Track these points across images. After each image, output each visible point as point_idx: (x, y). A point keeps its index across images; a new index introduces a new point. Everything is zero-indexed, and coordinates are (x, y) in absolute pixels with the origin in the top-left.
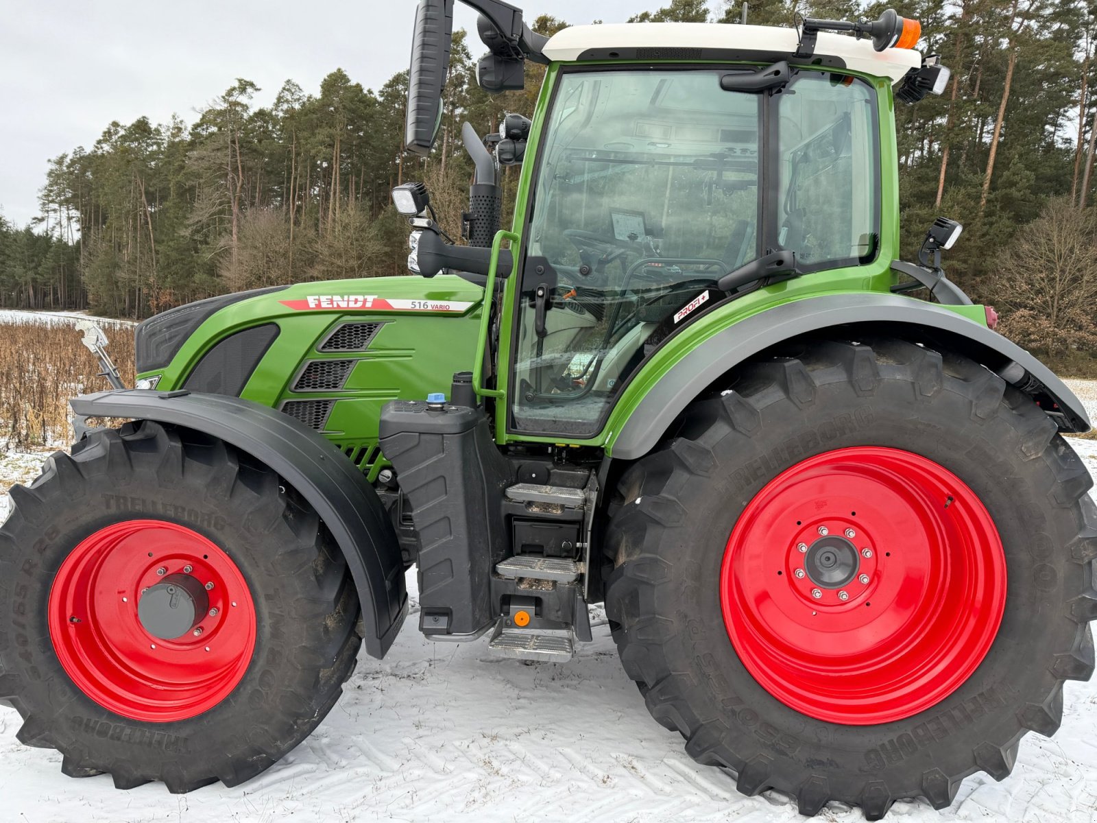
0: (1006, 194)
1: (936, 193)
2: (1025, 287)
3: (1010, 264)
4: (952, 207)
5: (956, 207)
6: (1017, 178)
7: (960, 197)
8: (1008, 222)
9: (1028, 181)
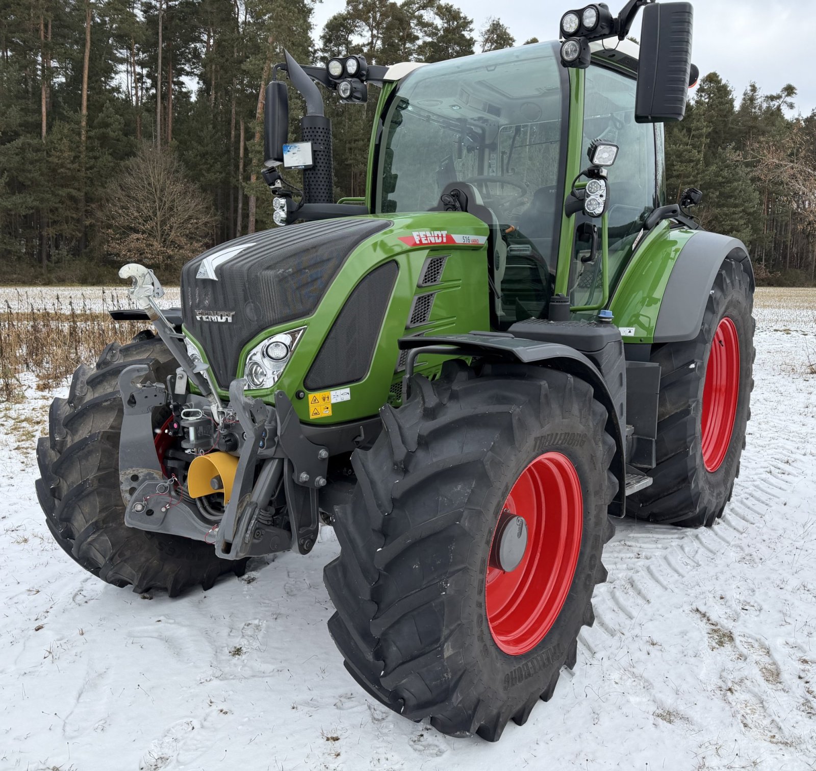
0: (103, 133)
1: (41, 124)
2: (136, 214)
3: (120, 193)
4: (61, 139)
5: (65, 140)
6: (110, 120)
7: (66, 131)
8: (110, 158)
9: (120, 123)
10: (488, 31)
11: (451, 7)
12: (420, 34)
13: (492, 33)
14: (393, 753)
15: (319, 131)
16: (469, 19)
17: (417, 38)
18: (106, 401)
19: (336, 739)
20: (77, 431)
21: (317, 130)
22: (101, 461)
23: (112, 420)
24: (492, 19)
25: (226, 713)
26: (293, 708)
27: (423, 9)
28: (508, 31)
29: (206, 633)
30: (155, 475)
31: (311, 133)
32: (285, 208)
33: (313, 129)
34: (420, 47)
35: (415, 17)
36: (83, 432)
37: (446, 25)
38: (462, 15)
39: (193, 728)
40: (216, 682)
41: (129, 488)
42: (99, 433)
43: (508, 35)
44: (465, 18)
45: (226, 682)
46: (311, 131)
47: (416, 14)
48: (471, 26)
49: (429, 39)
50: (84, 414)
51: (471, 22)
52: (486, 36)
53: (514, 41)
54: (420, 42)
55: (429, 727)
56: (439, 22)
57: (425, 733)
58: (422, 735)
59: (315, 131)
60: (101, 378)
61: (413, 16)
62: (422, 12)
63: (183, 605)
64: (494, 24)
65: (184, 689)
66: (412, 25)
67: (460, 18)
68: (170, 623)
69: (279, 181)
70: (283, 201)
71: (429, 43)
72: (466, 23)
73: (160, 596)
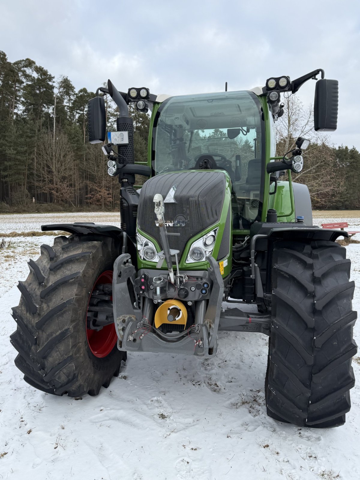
10: (62, 82)
11: (43, 68)
12: (24, 80)
13: (63, 83)
14: (301, 445)
15: (128, 125)
16: (53, 76)
17: (23, 83)
18: (72, 279)
19: (267, 446)
20: (51, 300)
21: (127, 125)
22: (72, 316)
23: (75, 290)
24: (63, 76)
25: (196, 449)
26: (228, 437)
27: (25, 67)
28: (71, 83)
29: (136, 410)
30: (133, 318)
31: (123, 127)
32: (116, 167)
33: (124, 125)
34: (24, 87)
35: (21, 71)
36: (57, 300)
37: (40, 77)
38: (48, 73)
39: (188, 463)
40: (173, 435)
41: (121, 328)
42: (73, 298)
43: (71, 85)
44: (50, 75)
45: (178, 433)
46: (123, 125)
47: (22, 69)
48: (54, 80)
49: (30, 83)
50: (57, 288)
51: (54, 78)
52: (60, 84)
53: (74, 88)
54: (25, 84)
55: (299, 428)
56: (35, 75)
57: (301, 431)
58: (300, 433)
59: (125, 125)
60: (60, 266)
61: (19, 70)
62: (25, 69)
63: (103, 398)
64: (64, 79)
65: (159, 443)
66: (20, 75)
67: (48, 75)
68: (108, 410)
69: (112, 151)
70: (114, 162)
71: (30, 85)
72: (51, 78)
73: (85, 396)
